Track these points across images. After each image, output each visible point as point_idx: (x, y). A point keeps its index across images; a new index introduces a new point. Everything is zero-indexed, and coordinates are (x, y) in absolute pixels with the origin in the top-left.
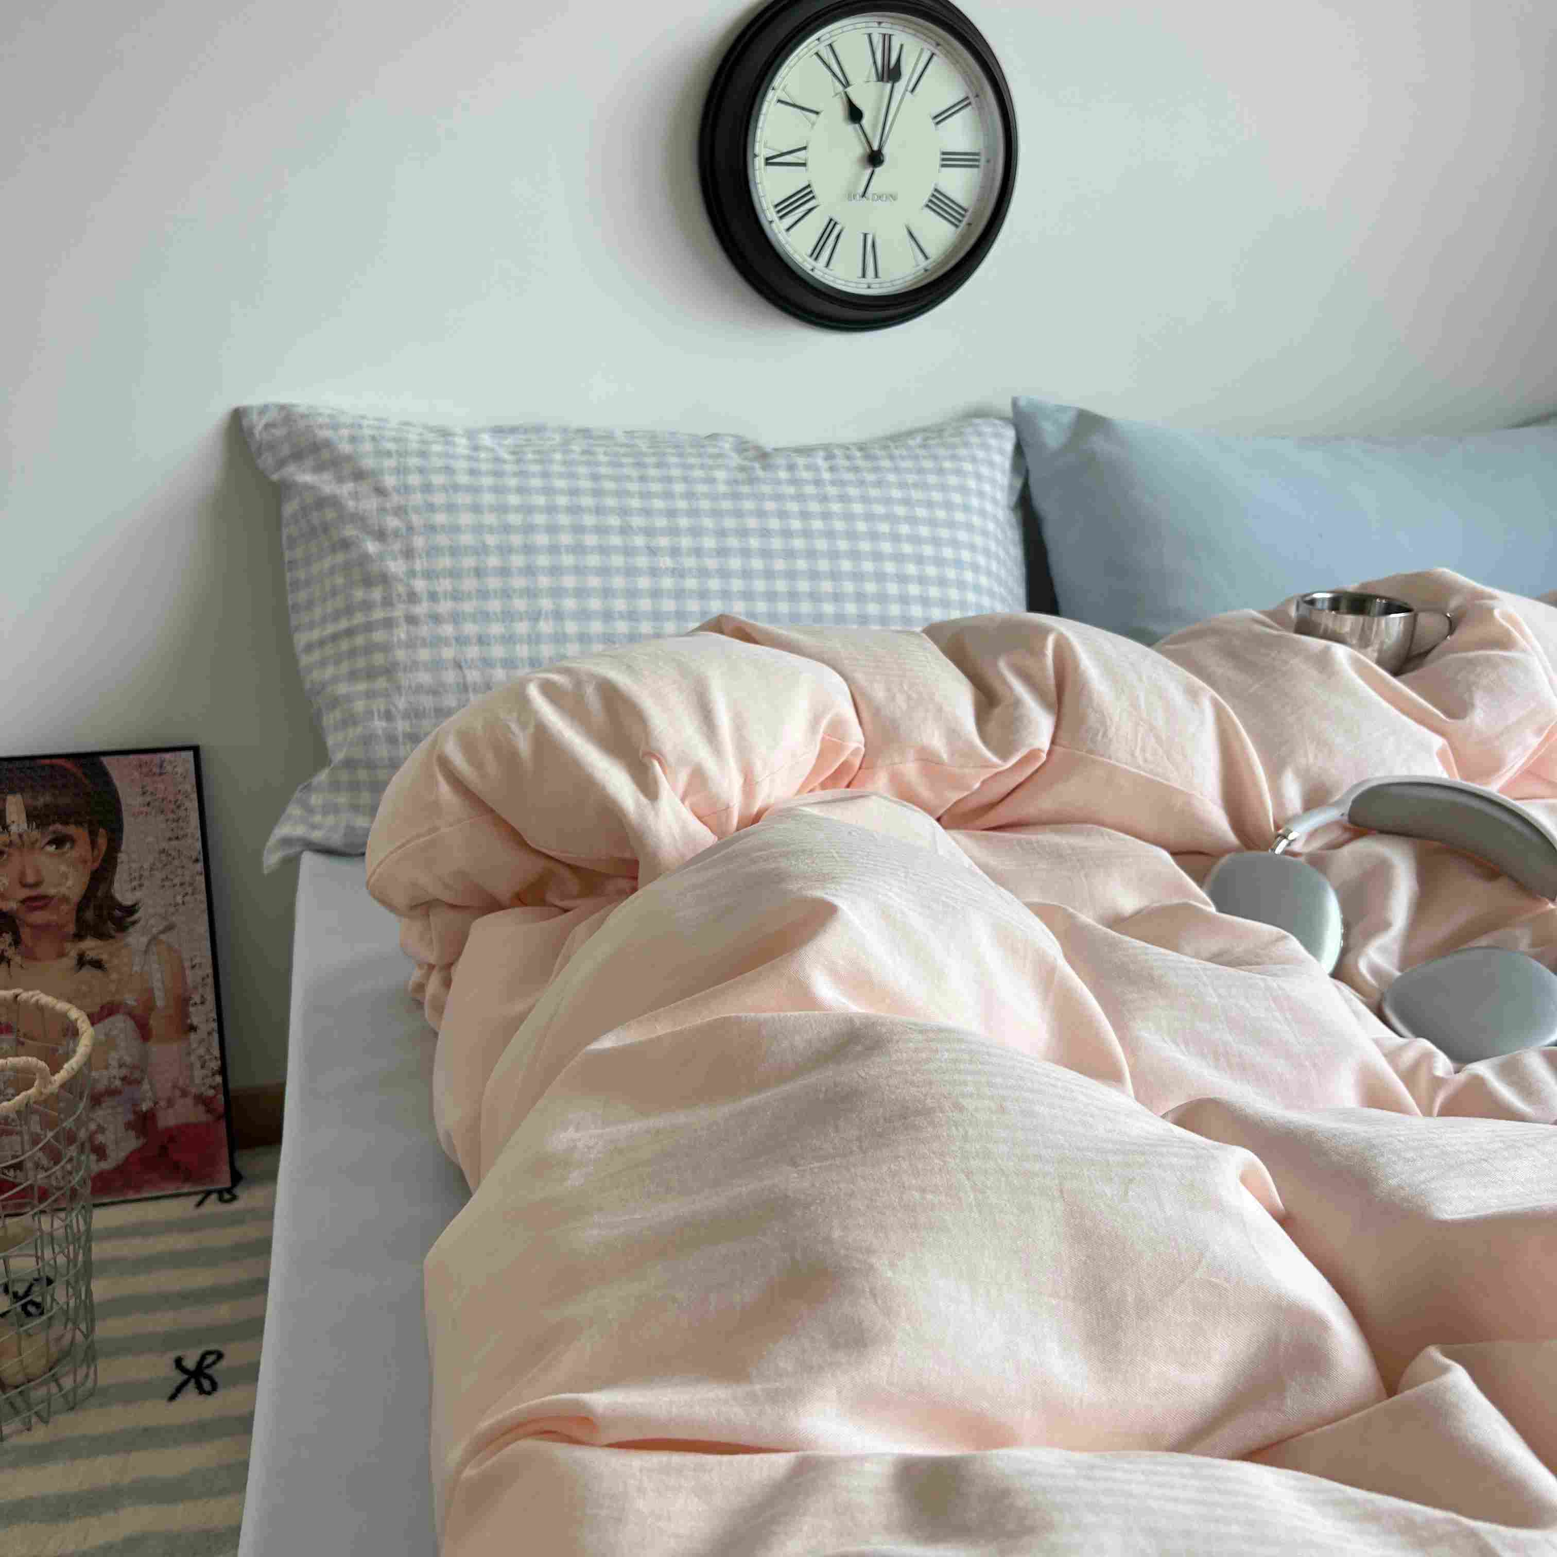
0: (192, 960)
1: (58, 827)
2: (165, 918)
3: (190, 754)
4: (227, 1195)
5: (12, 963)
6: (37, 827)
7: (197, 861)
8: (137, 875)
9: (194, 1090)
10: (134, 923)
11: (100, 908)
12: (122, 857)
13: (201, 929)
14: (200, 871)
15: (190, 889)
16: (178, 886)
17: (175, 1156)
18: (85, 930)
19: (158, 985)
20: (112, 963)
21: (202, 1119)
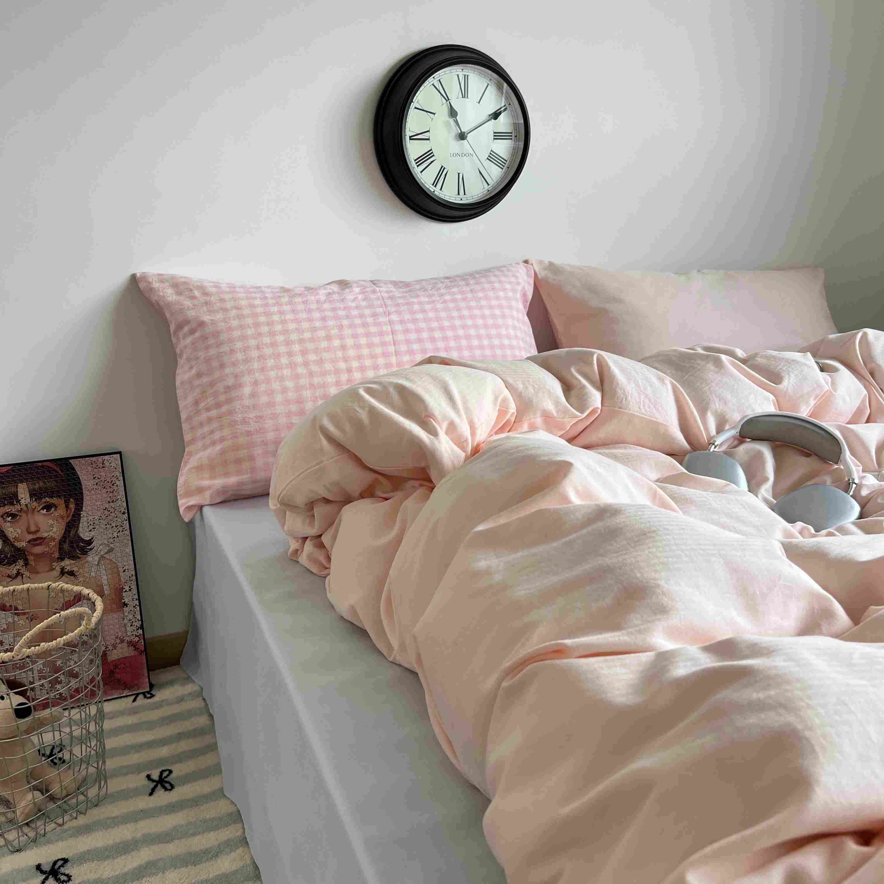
1: (46, 498)
3: (119, 456)
4: (148, 695)
5: (24, 576)
6: (36, 500)
7: (124, 513)
8: (91, 523)
9: (127, 639)
10: (91, 549)
11: (71, 542)
12: (83, 514)
13: (127, 550)
14: (126, 519)
15: (121, 529)
16: (114, 527)
17: (118, 676)
18: (64, 555)
19: (105, 582)
20: (80, 572)
21: (131, 654)
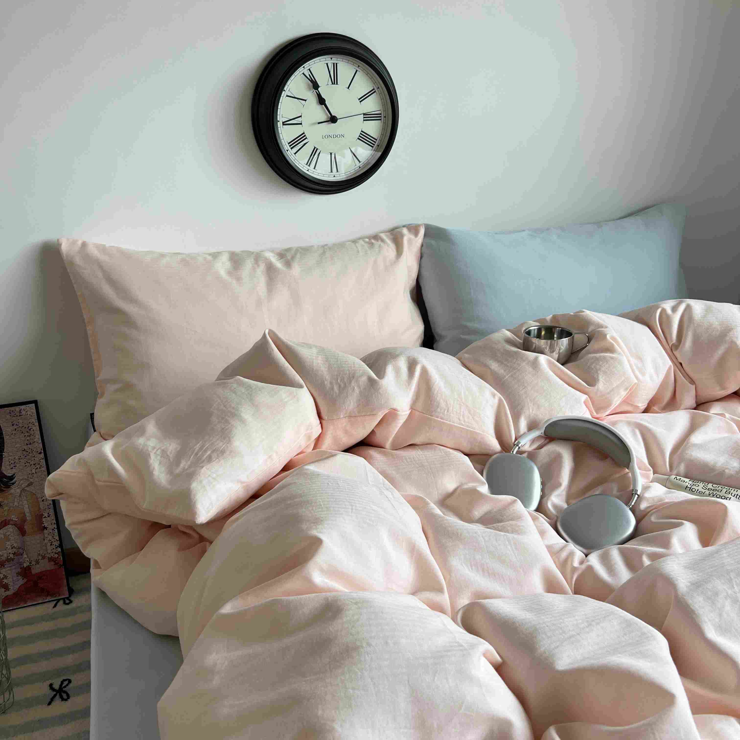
3: (34, 404)
4: (68, 601)
7: (40, 453)
8: (13, 462)
9: (48, 555)
10: (13, 484)
12: (5, 454)
14: (42, 458)
15: (38, 466)
16: (33, 465)
17: (42, 585)
19: (27, 510)
20: (5, 502)
21: (53, 568)
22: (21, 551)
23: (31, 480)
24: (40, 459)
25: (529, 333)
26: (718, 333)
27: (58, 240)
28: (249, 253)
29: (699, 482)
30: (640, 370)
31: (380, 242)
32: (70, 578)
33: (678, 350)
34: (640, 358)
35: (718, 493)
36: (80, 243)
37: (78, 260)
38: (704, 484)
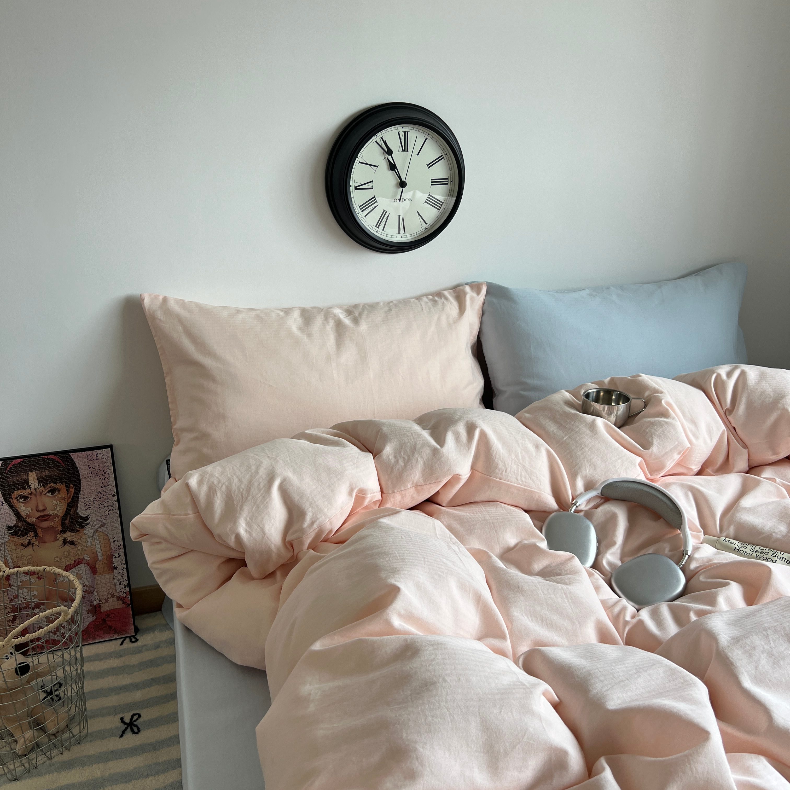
0: (113, 539)
1: (52, 484)
2: (101, 521)
3: (110, 449)
4: (133, 639)
5: (34, 545)
6: (43, 485)
7: (114, 496)
8: (88, 504)
9: (117, 594)
10: (87, 524)
11: (72, 519)
12: (81, 496)
13: (117, 525)
14: (115, 500)
15: (111, 508)
16: (106, 507)
17: (109, 623)
18: (66, 529)
19: (99, 550)
20: (79, 542)
21: (120, 606)
22: (92, 589)
23: (104, 521)
24: (113, 501)
25: (587, 396)
26: (771, 400)
27: (141, 295)
28: (320, 310)
29: (748, 544)
30: (694, 435)
31: (443, 300)
32: (135, 617)
33: (732, 415)
34: (694, 422)
35: (765, 556)
36: (161, 298)
37: (159, 315)
38: (752, 547)
